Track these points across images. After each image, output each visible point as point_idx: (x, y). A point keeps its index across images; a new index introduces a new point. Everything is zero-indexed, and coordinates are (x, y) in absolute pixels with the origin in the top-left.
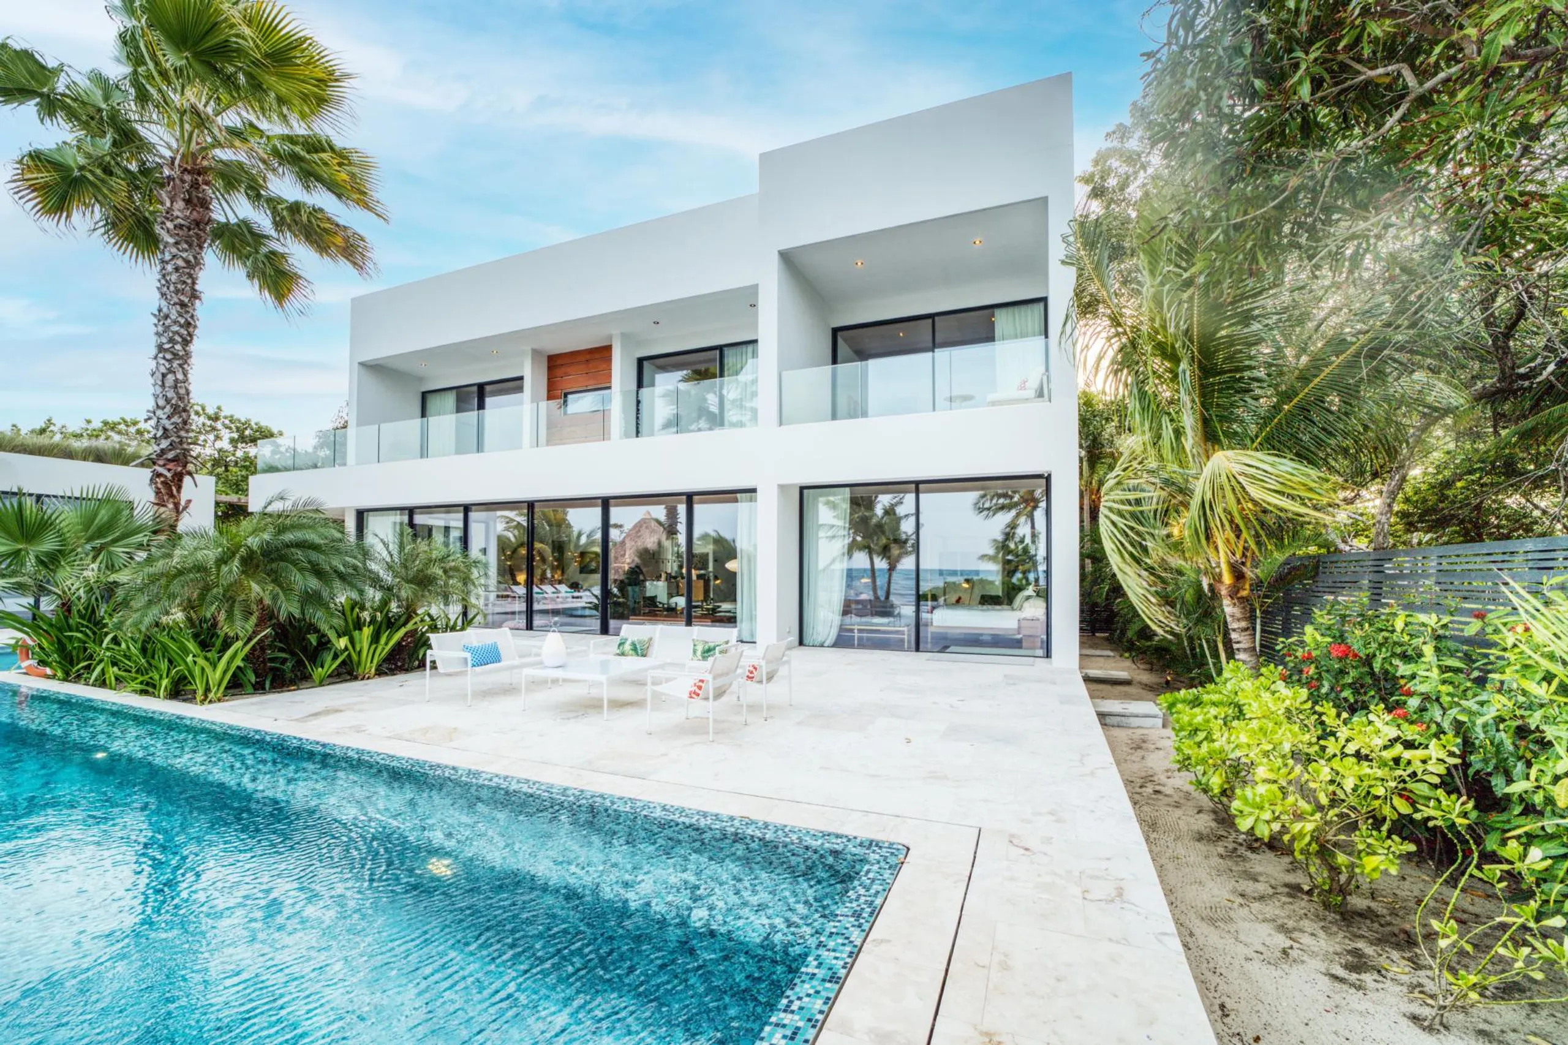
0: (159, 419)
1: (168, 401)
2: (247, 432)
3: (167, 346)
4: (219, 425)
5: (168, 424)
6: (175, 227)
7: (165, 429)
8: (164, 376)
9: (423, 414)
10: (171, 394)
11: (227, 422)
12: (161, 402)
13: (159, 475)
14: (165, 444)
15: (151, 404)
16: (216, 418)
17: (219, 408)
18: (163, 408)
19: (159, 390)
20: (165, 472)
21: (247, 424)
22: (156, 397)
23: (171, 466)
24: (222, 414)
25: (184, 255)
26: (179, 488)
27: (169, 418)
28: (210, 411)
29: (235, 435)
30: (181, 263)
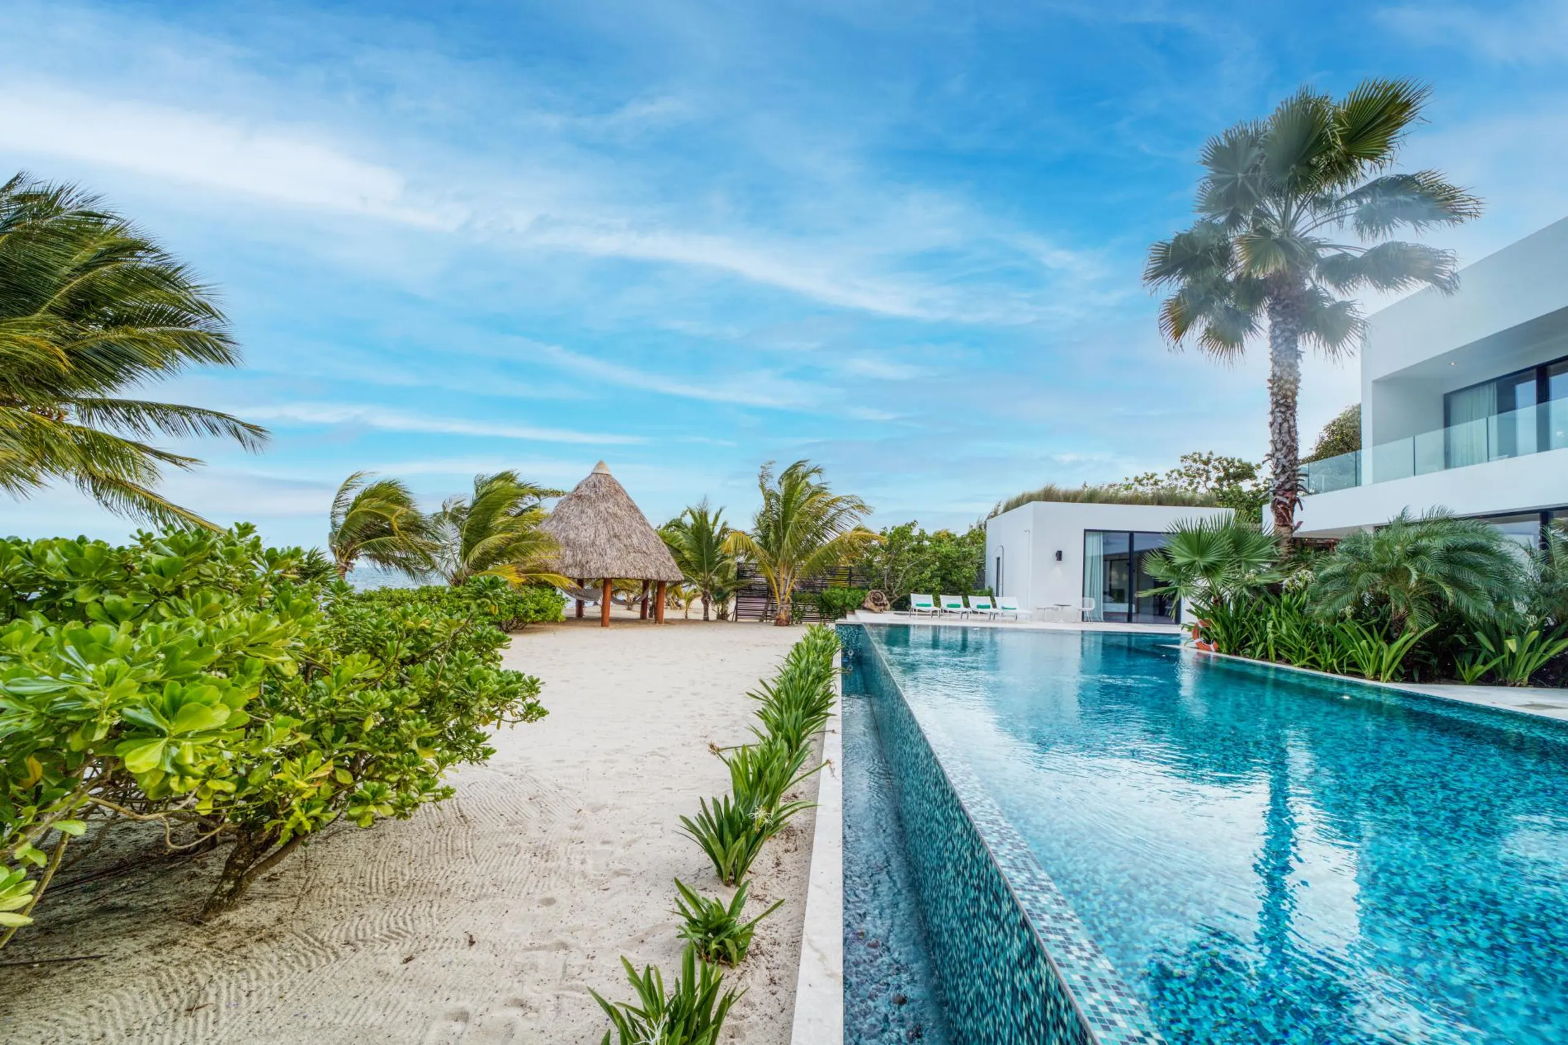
0: (1278, 459)
1: (1284, 444)
2: (1231, 470)
3: (1282, 402)
4: (1210, 468)
5: (1284, 461)
6: (1284, 307)
7: (1284, 466)
8: (1281, 425)
9: (1447, 423)
10: (1287, 438)
11: (1217, 464)
12: (1279, 446)
13: (1280, 503)
14: (1283, 478)
15: (1269, 449)
16: (1206, 463)
17: (1211, 453)
18: (1281, 450)
19: (1276, 436)
20: (1285, 500)
21: (1231, 463)
22: (1274, 442)
23: (1288, 494)
24: (1214, 457)
25: (1290, 327)
26: (1293, 511)
27: (1285, 457)
28: (1204, 458)
29: (1222, 474)
30: (1287, 334)
